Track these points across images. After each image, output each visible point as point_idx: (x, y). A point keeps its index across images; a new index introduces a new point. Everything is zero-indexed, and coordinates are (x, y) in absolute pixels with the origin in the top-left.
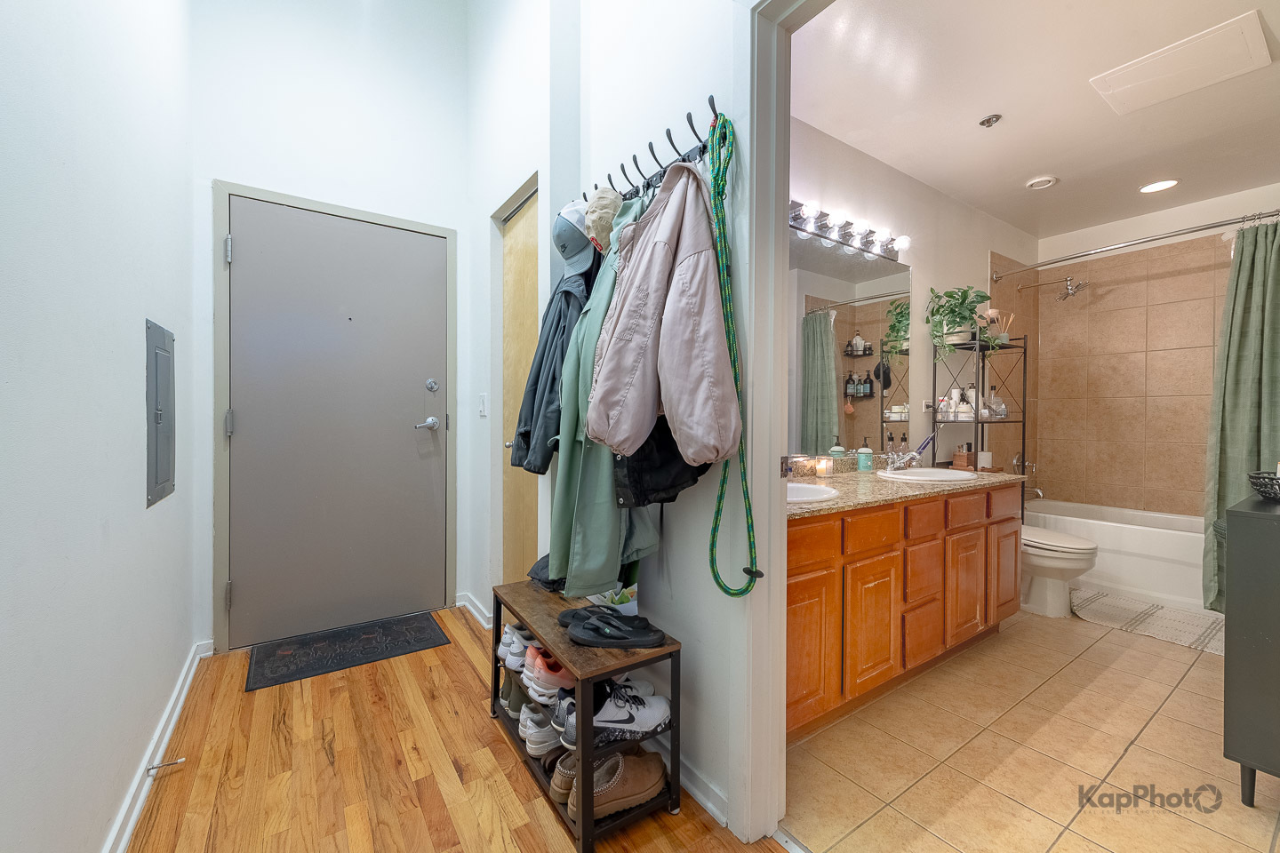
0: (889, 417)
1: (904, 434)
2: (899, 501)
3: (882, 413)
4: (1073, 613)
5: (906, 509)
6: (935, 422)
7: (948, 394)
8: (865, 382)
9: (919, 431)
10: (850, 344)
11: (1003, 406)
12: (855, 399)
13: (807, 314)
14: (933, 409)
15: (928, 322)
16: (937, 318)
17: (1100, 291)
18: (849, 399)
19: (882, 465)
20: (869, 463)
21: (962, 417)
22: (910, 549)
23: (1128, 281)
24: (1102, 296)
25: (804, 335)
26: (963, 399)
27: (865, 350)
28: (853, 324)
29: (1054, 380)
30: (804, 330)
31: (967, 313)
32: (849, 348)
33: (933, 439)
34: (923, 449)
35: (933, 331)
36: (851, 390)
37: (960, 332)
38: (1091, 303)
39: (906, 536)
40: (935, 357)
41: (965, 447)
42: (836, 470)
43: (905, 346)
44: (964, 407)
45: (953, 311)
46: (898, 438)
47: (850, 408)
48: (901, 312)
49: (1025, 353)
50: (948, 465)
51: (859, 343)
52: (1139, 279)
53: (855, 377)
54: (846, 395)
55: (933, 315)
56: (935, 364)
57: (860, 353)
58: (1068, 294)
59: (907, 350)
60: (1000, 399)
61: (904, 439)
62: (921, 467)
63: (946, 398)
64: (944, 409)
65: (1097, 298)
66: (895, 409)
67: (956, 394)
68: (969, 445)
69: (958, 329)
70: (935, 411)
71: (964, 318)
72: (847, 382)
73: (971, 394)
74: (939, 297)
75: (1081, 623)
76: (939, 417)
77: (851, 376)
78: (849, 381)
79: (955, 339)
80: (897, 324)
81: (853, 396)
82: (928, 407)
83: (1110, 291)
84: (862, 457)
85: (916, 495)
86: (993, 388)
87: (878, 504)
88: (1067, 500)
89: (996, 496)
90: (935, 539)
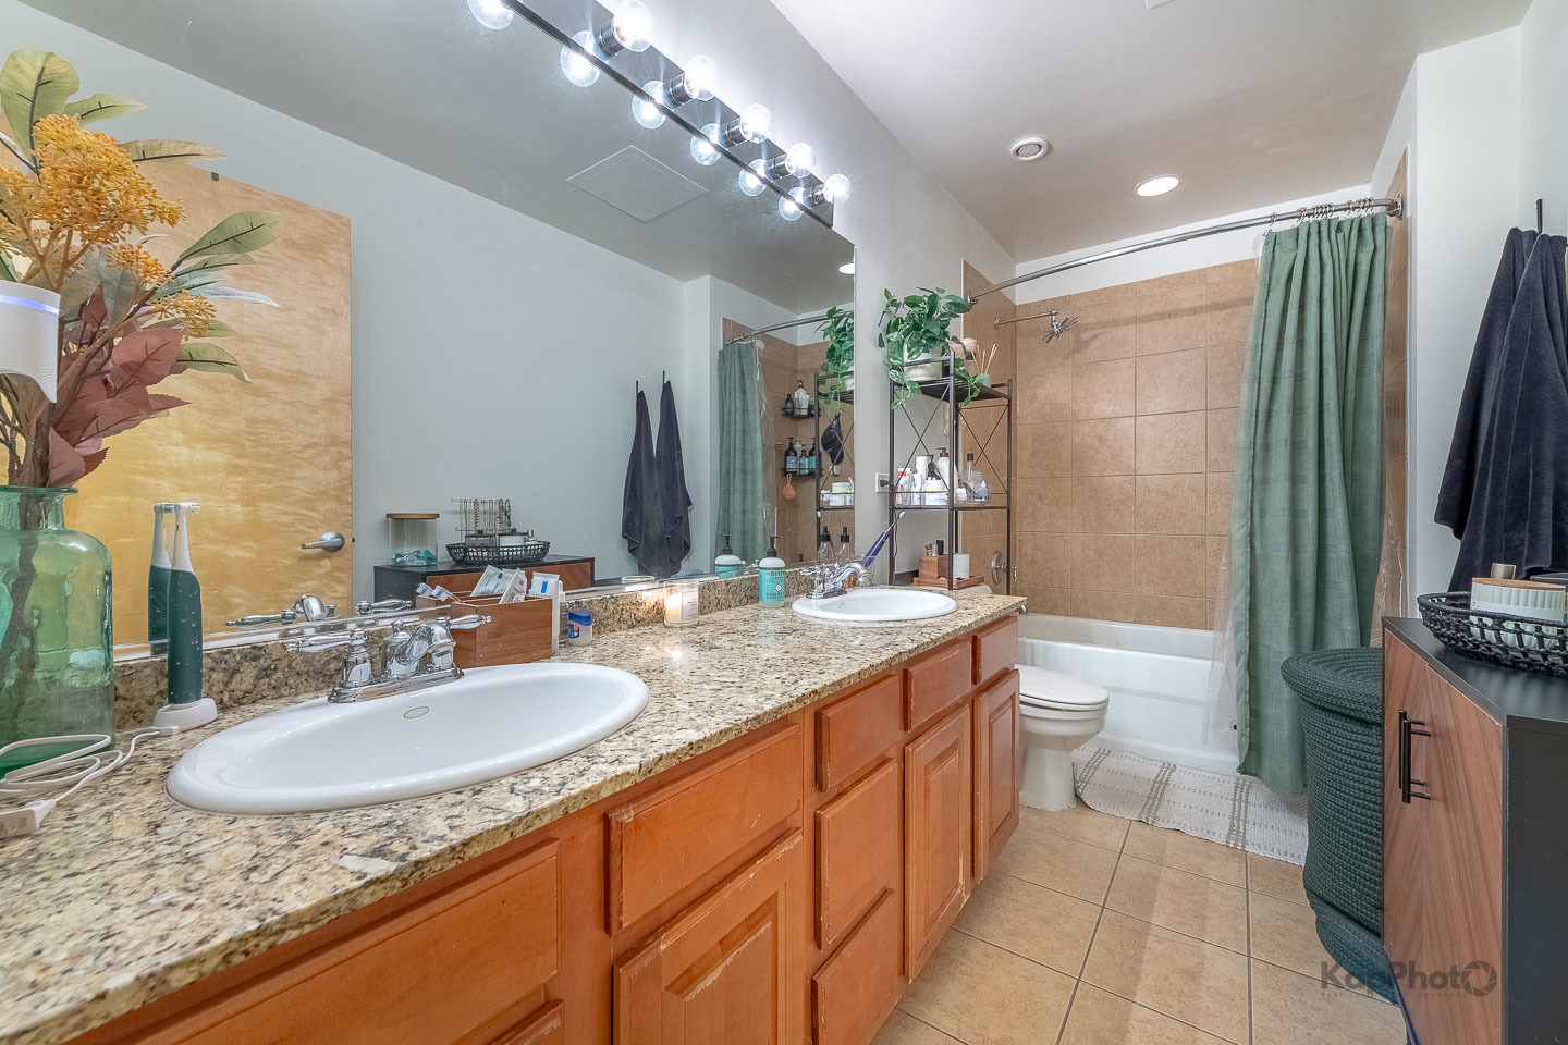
0: (828, 502)
1: (845, 530)
3: (818, 495)
4: (1078, 797)
5: (818, 716)
6: (893, 509)
7: (911, 463)
8: (811, 454)
9: (868, 526)
10: (789, 399)
11: (984, 484)
12: (797, 477)
13: (725, 346)
14: (890, 487)
15: (881, 344)
16: (895, 336)
17: (1085, 336)
18: (790, 476)
19: (806, 588)
20: (779, 588)
21: (931, 500)
22: (828, 815)
23: (1115, 323)
24: (1087, 343)
25: (720, 376)
26: (932, 472)
27: (810, 408)
28: (795, 372)
29: (1034, 453)
30: (720, 370)
31: (936, 331)
32: (789, 405)
33: (890, 535)
34: (875, 554)
35: (888, 357)
36: (791, 464)
37: (927, 361)
38: (1076, 351)
39: (819, 782)
40: (892, 400)
41: (935, 547)
42: (704, 607)
43: (850, 384)
44: (933, 484)
45: (916, 327)
46: (836, 535)
47: (789, 490)
48: (844, 329)
49: (1009, 406)
50: (910, 578)
51: (803, 398)
52: (1127, 322)
53: (798, 447)
54: (785, 472)
55: (888, 333)
56: (892, 412)
57: (804, 412)
58: (1053, 333)
59: (851, 392)
60: (979, 474)
61: (845, 538)
62: (872, 585)
63: (908, 470)
64: (906, 488)
65: (1082, 345)
66: (838, 487)
67: (921, 463)
68: (940, 544)
69: (924, 356)
70: (893, 492)
71: (933, 339)
72: (787, 454)
73: (943, 465)
74: (893, 303)
75: (1090, 818)
76: (899, 500)
77: (791, 444)
78: (790, 451)
79: (919, 375)
80: (837, 346)
81: (794, 473)
82: (883, 483)
83: (1095, 337)
84: (766, 577)
85: (840, 682)
86: (970, 457)
88: (1050, 612)
89: (986, 642)
90: (884, 762)
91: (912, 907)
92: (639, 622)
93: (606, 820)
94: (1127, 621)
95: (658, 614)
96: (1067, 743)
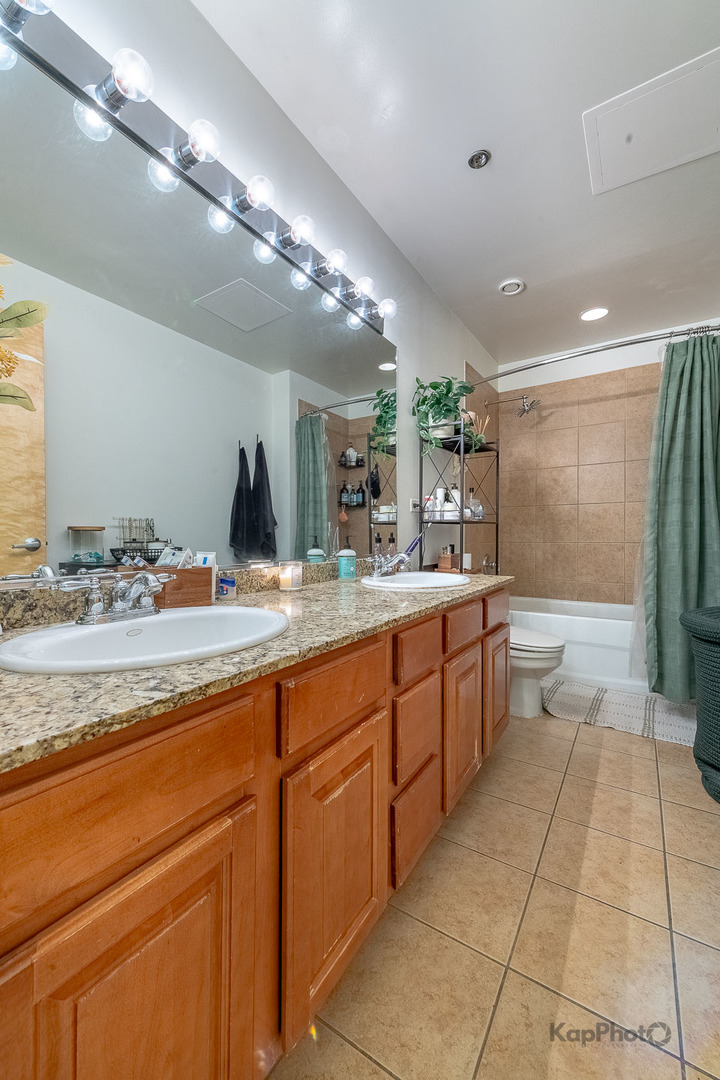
0: (377, 518)
1: (392, 535)
2: (384, 628)
3: (370, 514)
4: (545, 710)
5: (395, 638)
6: (422, 523)
7: (433, 492)
8: (358, 492)
9: (406, 532)
10: (343, 455)
11: (481, 508)
12: (349, 507)
13: (301, 418)
14: (420, 508)
15: (414, 414)
16: (423, 408)
17: (544, 413)
18: (344, 507)
19: (368, 571)
20: (352, 569)
21: (448, 517)
22: (401, 700)
23: (564, 405)
24: (546, 418)
25: (297, 439)
26: (447, 498)
27: (357, 461)
28: (347, 436)
29: (511, 490)
30: (297, 434)
31: (452, 405)
32: (343, 459)
33: (420, 540)
34: (412, 551)
35: (419, 422)
36: (345, 499)
37: (445, 425)
38: (538, 423)
39: (395, 680)
40: (421, 451)
41: (449, 548)
42: (305, 581)
43: (392, 440)
44: (449, 506)
45: (438, 402)
46: (385, 538)
47: (344, 516)
48: (388, 404)
49: (498, 456)
50: (434, 568)
51: (352, 454)
52: (573, 404)
53: (349, 487)
54: (340, 504)
55: (418, 406)
56: (421, 458)
57: (354, 464)
58: (525, 410)
59: (394, 446)
60: (477, 501)
61: (392, 540)
62: (410, 571)
63: (432, 497)
64: (431, 509)
65: (542, 419)
66: (383, 509)
67: (440, 493)
68: (452, 547)
69: (444, 421)
70: (422, 511)
71: (449, 411)
72: (342, 492)
73: (456, 494)
74: (422, 387)
75: (553, 722)
76: (426, 517)
77: (345, 485)
78: (344, 490)
79: (440, 434)
80: (384, 415)
81: (347, 505)
82: (415, 506)
83: (551, 414)
84: (343, 562)
85: (409, 616)
86: (472, 490)
87: (349, 641)
88: (522, 595)
89: (490, 601)
90: (431, 673)
91: (448, 767)
92: (263, 588)
93: (278, 687)
94: (572, 599)
95: (275, 584)
96: (538, 674)
